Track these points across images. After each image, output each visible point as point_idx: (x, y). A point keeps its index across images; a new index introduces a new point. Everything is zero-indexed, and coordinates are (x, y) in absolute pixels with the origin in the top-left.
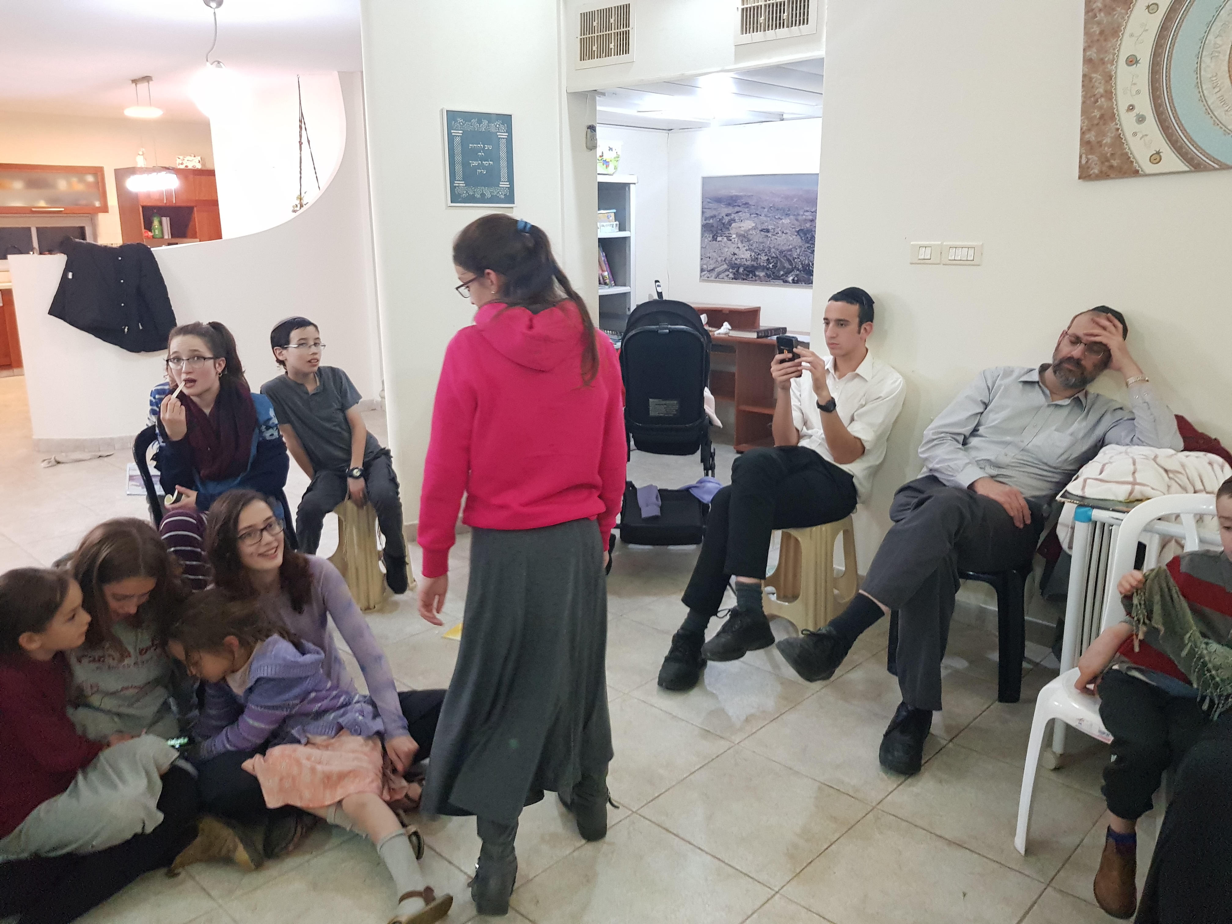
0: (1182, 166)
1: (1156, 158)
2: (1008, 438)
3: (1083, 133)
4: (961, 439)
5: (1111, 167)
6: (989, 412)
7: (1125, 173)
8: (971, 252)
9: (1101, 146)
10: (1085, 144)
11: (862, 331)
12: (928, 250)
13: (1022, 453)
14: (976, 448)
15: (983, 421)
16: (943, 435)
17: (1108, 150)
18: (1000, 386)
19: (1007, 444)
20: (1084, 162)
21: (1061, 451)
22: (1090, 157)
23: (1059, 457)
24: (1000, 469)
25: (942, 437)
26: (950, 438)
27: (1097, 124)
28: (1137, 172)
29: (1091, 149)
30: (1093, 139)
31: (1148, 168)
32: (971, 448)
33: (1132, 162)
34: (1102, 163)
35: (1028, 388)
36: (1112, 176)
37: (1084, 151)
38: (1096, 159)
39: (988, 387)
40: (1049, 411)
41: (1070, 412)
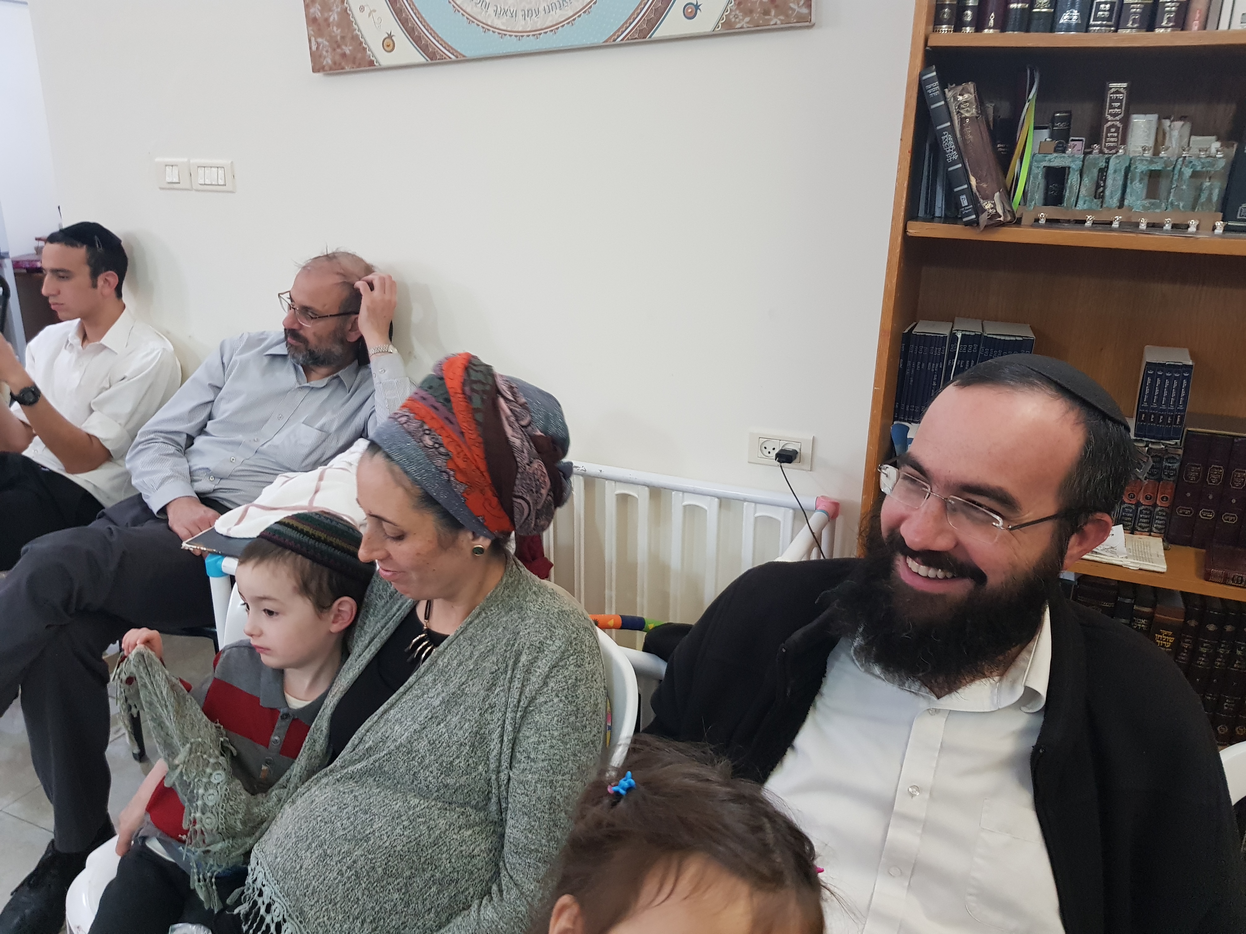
0: (418, 57)
1: (389, 44)
2: (239, 437)
3: (307, 6)
4: (182, 440)
5: (344, 55)
6: (222, 399)
7: (359, 65)
8: (221, 171)
9: (329, 25)
10: (312, 21)
11: (100, 282)
12: (175, 170)
13: (257, 456)
14: (200, 453)
15: (215, 413)
16: (152, 436)
17: (337, 31)
18: (236, 362)
19: (239, 444)
20: (314, 48)
21: (306, 451)
22: (320, 40)
24: (222, 481)
25: (152, 439)
26: (162, 440)
28: (371, 63)
29: (319, 30)
30: (318, 15)
31: (383, 58)
32: (194, 451)
33: (365, 49)
34: (334, 50)
35: (278, 362)
36: (347, 69)
37: (312, 33)
38: (327, 43)
39: (223, 363)
40: (301, 395)
41: (329, 397)
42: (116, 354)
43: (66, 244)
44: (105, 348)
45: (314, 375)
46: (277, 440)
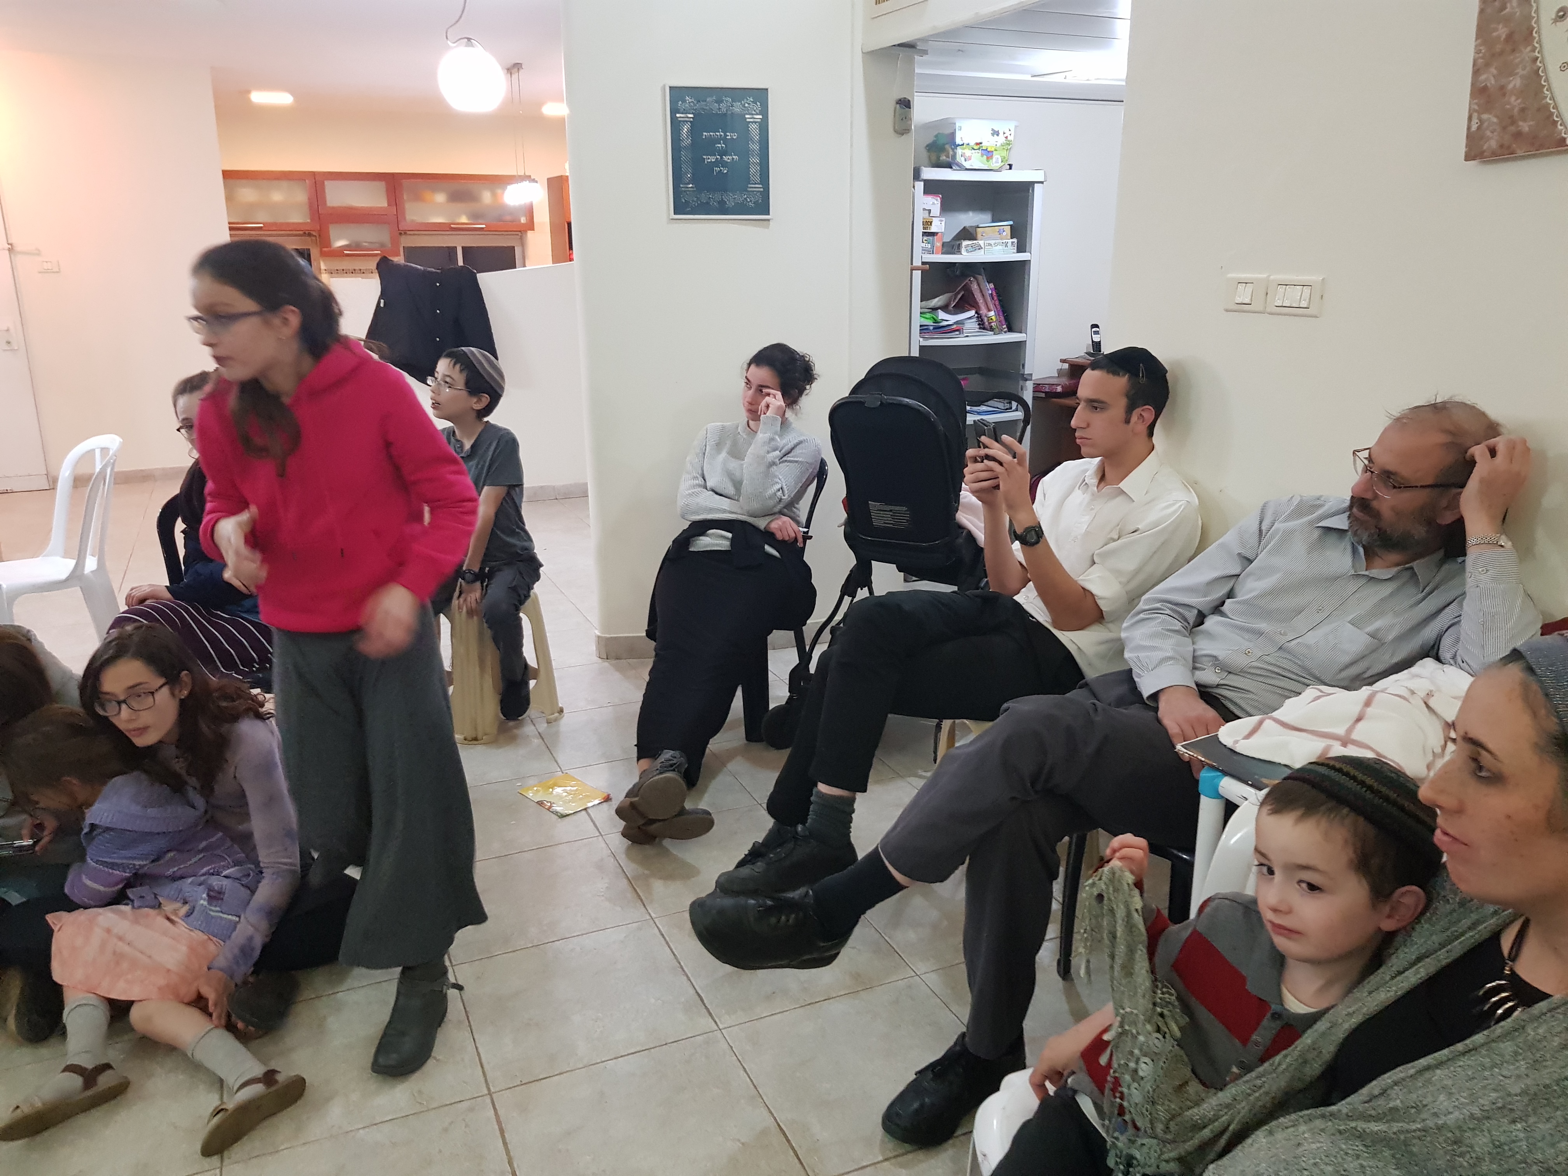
2: (1263, 626)
3: (1476, 72)
5: (1518, 135)
6: (1249, 575)
7: (1542, 146)
8: (1307, 290)
9: (1504, 95)
10: (1479, 91)
11: (1134, 418)
12: (1249, 289)
13: (1280, 654)
15: (1237, 590)
16: (1158, 605)
17: (1515, 102)
18: (1278, 530)
19: (1260, 633)
20: (1474, 127)
21: (1346, 659)
22: (1485, 116)
23: (1342, 670)
24: (1231, 676)
25: (1158, 609)
26: (1168, 612)
27: (1502, 53)
28: (1563, 142)
29: (1488, 102)
30: (1492, 82)
32: (1202, 632)
33: (1554, 122)
34: (1504, 128)
35: (1332, 538)
36: (1520, 153)
37: (1476, 107)
38: (1495, 120)
39: (1260, 531)
40: (1353, 586)
41: (1391, 595)
42: (1133, 501)
43: (1108, 372)
44: (1122, 492)
45: (1378, 561)
46: (1311, 638)
